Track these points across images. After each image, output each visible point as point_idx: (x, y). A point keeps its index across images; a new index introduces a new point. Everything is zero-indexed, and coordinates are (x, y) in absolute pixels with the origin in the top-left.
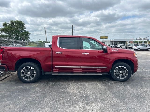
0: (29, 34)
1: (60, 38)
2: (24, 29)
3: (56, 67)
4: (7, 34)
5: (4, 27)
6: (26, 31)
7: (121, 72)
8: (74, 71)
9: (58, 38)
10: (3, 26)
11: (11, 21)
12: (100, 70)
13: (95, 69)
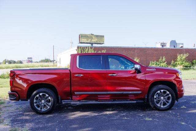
1: (80, 56)
3: (76, 93)
7: (162, 98)
8: (99, 99)
9: (78, 57)
12: (133, 96)
13: (127, 95)
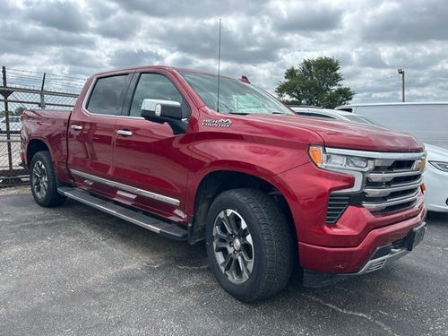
0: (351, 94)
2: (339, 83)
4: (294, 99)
5: (287, 80)
6: (343, 87)
10: (286, 78)
11: (305, 62)
